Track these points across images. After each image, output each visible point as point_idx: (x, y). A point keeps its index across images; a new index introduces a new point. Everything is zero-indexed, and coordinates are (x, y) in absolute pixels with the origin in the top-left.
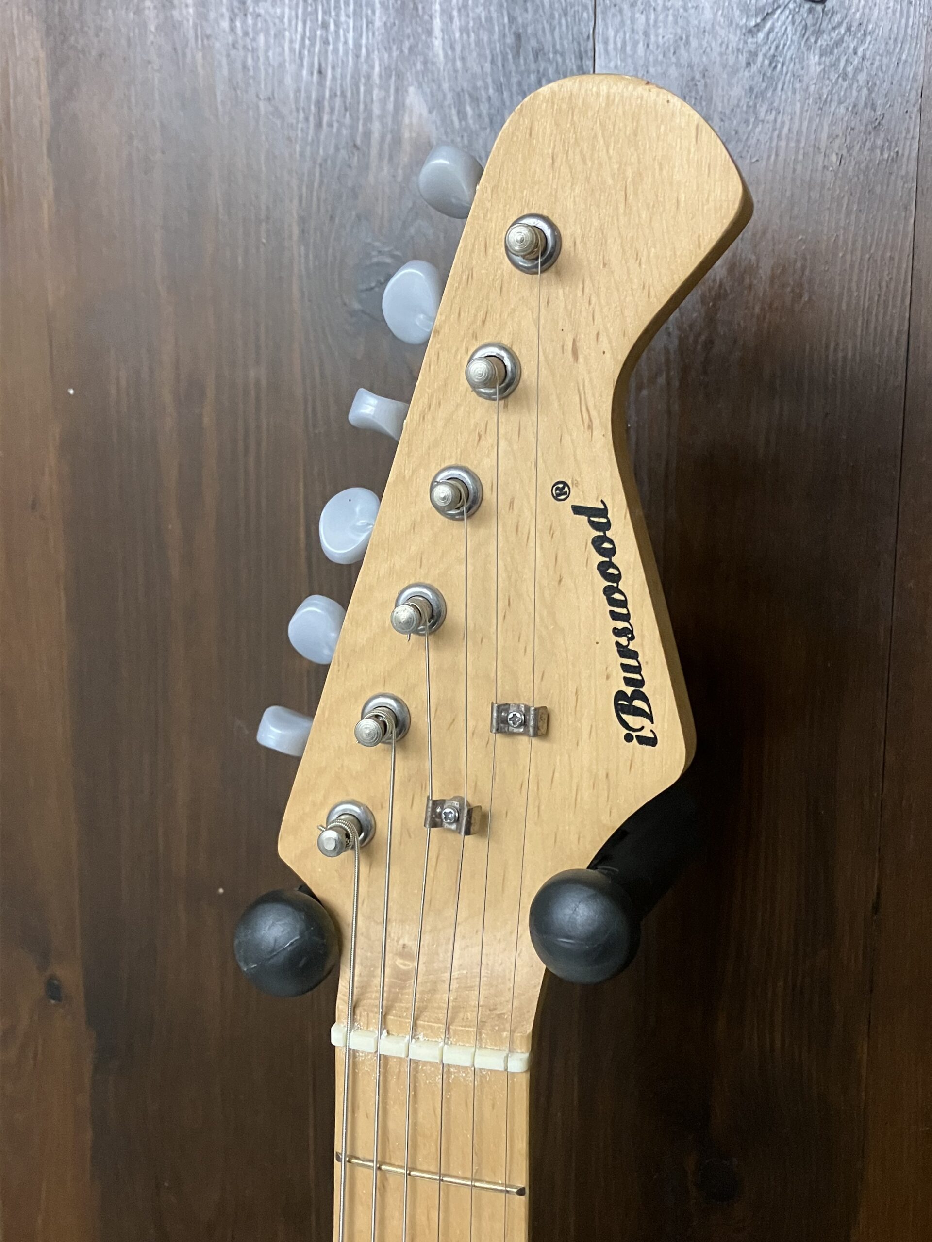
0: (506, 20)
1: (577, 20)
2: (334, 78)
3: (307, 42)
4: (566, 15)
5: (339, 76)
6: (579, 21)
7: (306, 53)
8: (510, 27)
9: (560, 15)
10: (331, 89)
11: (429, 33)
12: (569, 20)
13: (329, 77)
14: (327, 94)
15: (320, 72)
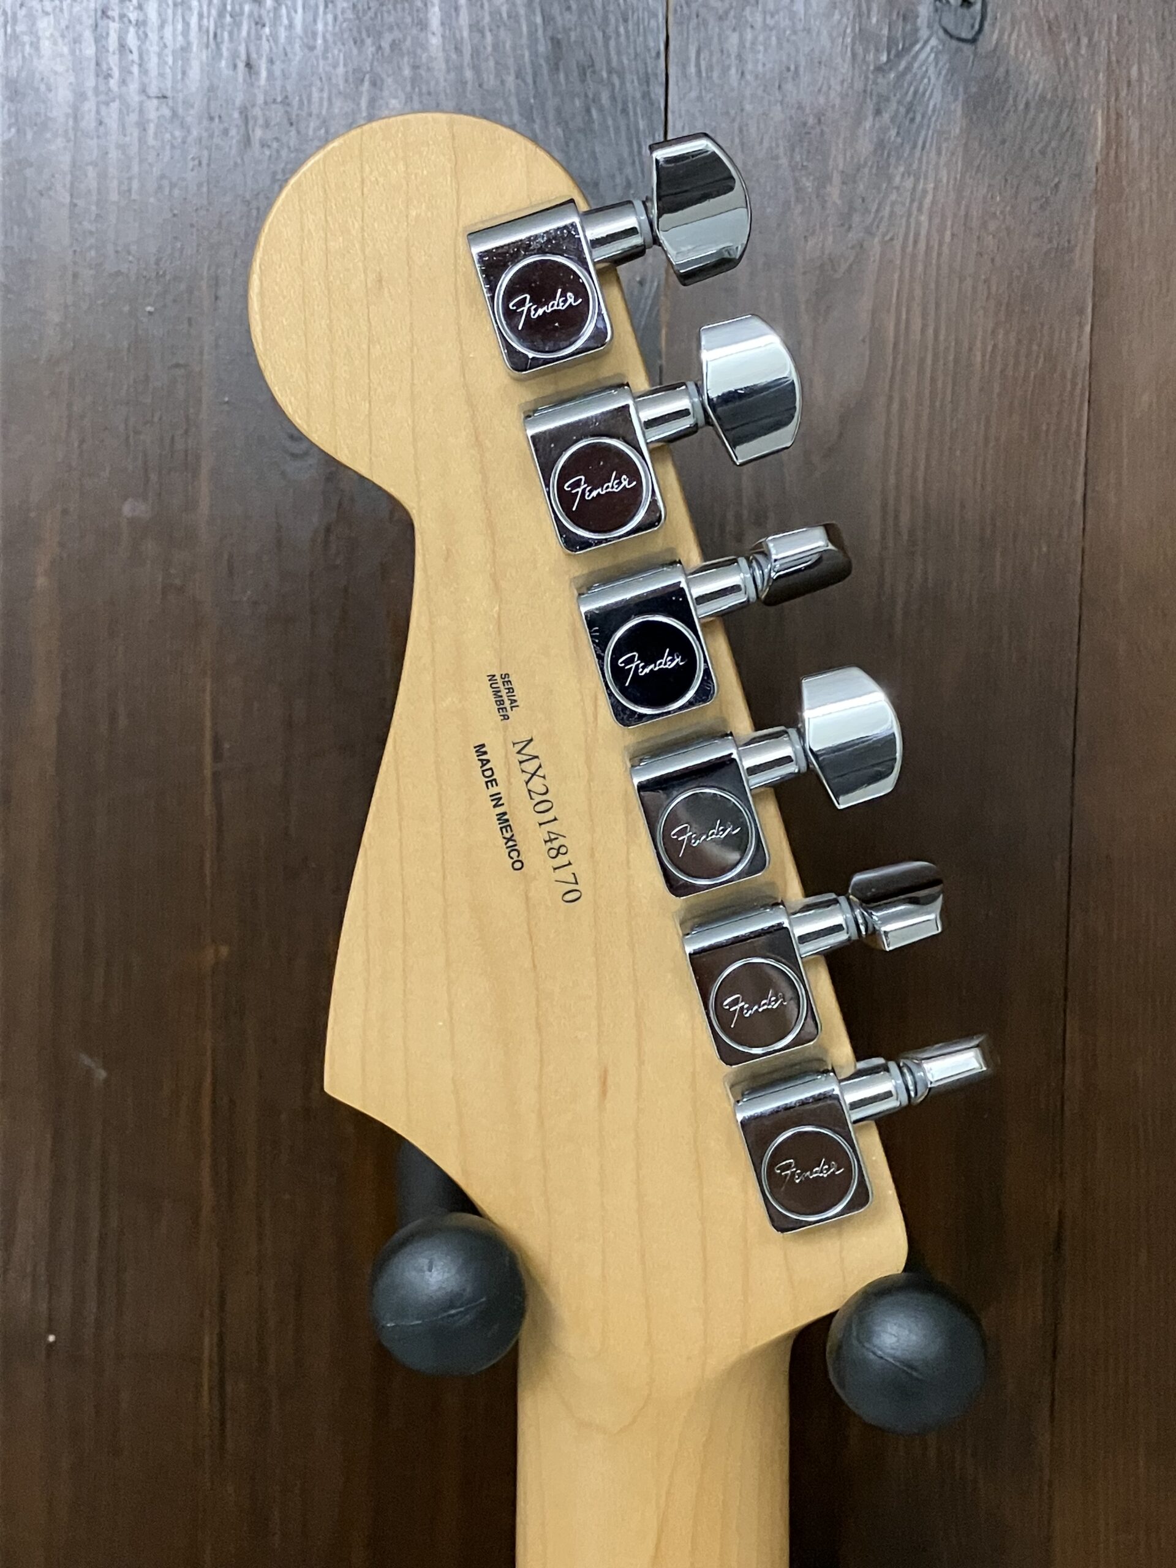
0: (539, 20)
1: (641, 30)
2: (271, 75)
3: (228, 19)
4: (626, 20)
5: (278, 73)
6: (645, 32)
7: (226, 35)
8: (545, 30)
9: (617, 20)
10: (266, 93)
11: (423, 25)
12: (630, 28)
13: (264, 74)
14: (260, 99)
15: (248, 65)
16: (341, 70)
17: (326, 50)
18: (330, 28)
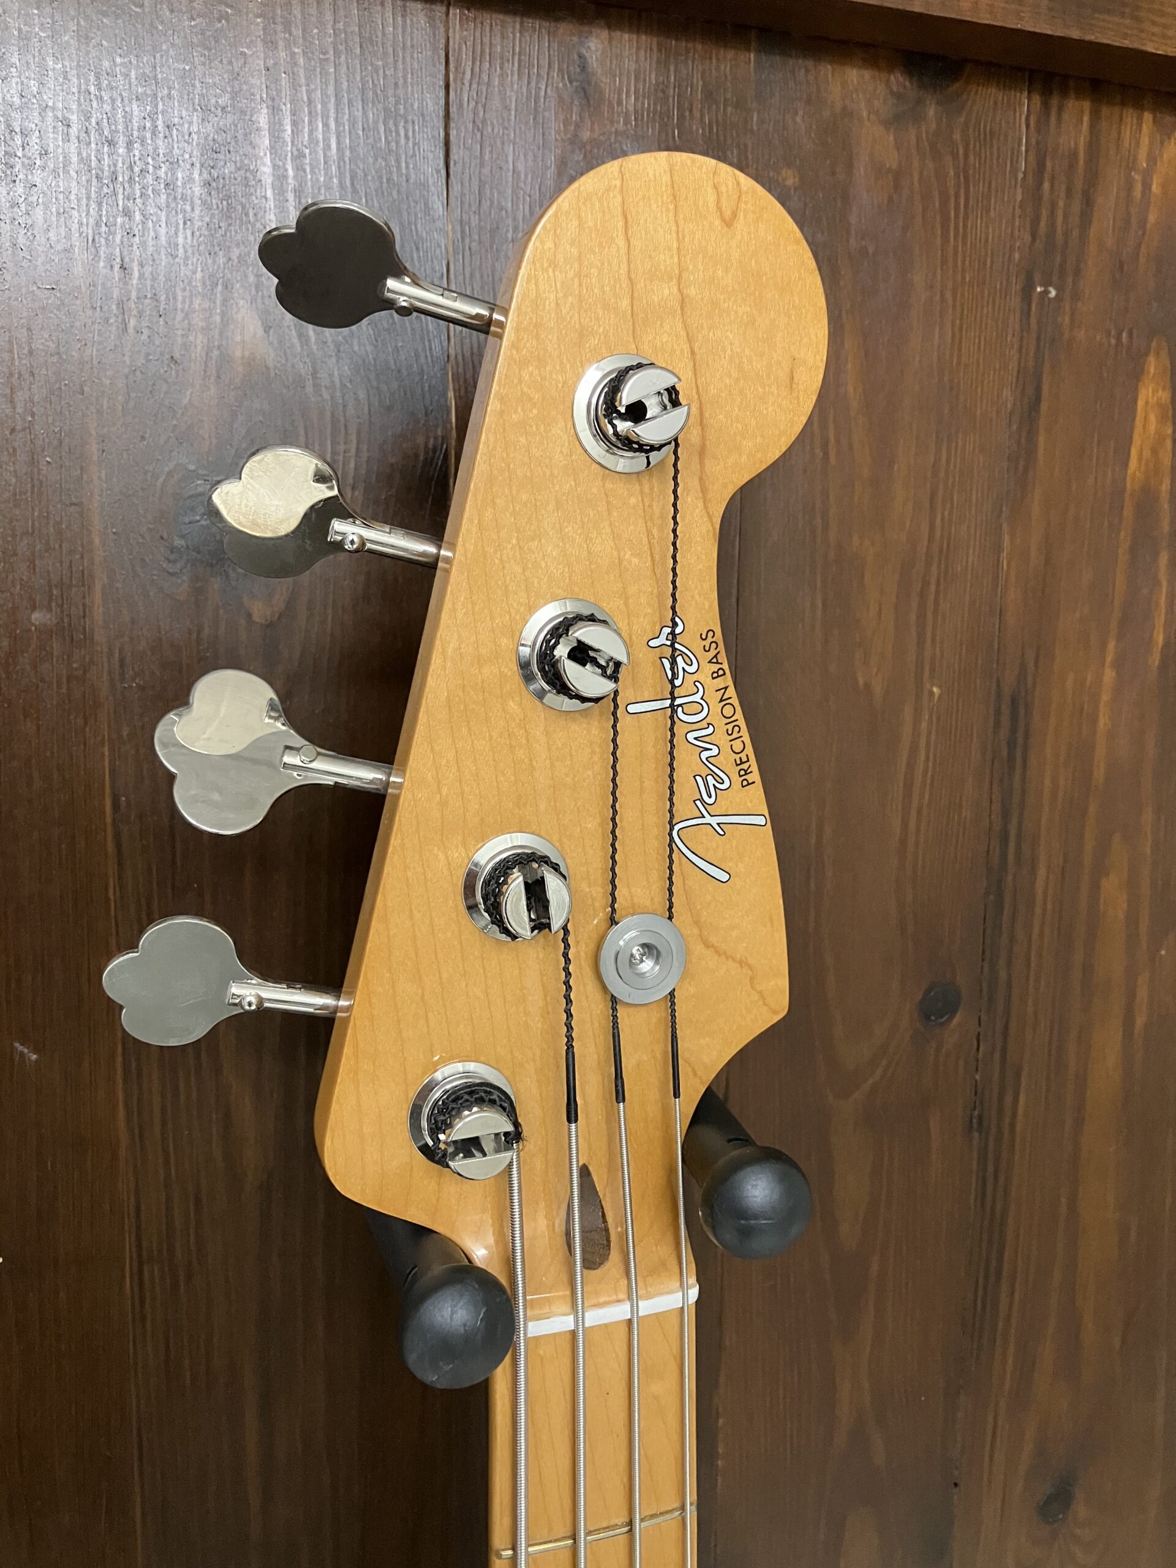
2: (141, 276)
3: (104, 229)
5: (147, 275)
7: (103, 241)
10: (139, 290)
13: (136, 274)
14: (134, 295)
15: (123, 267)
16: (199, 275)
17: (186, 258)
18: (189, 240)
